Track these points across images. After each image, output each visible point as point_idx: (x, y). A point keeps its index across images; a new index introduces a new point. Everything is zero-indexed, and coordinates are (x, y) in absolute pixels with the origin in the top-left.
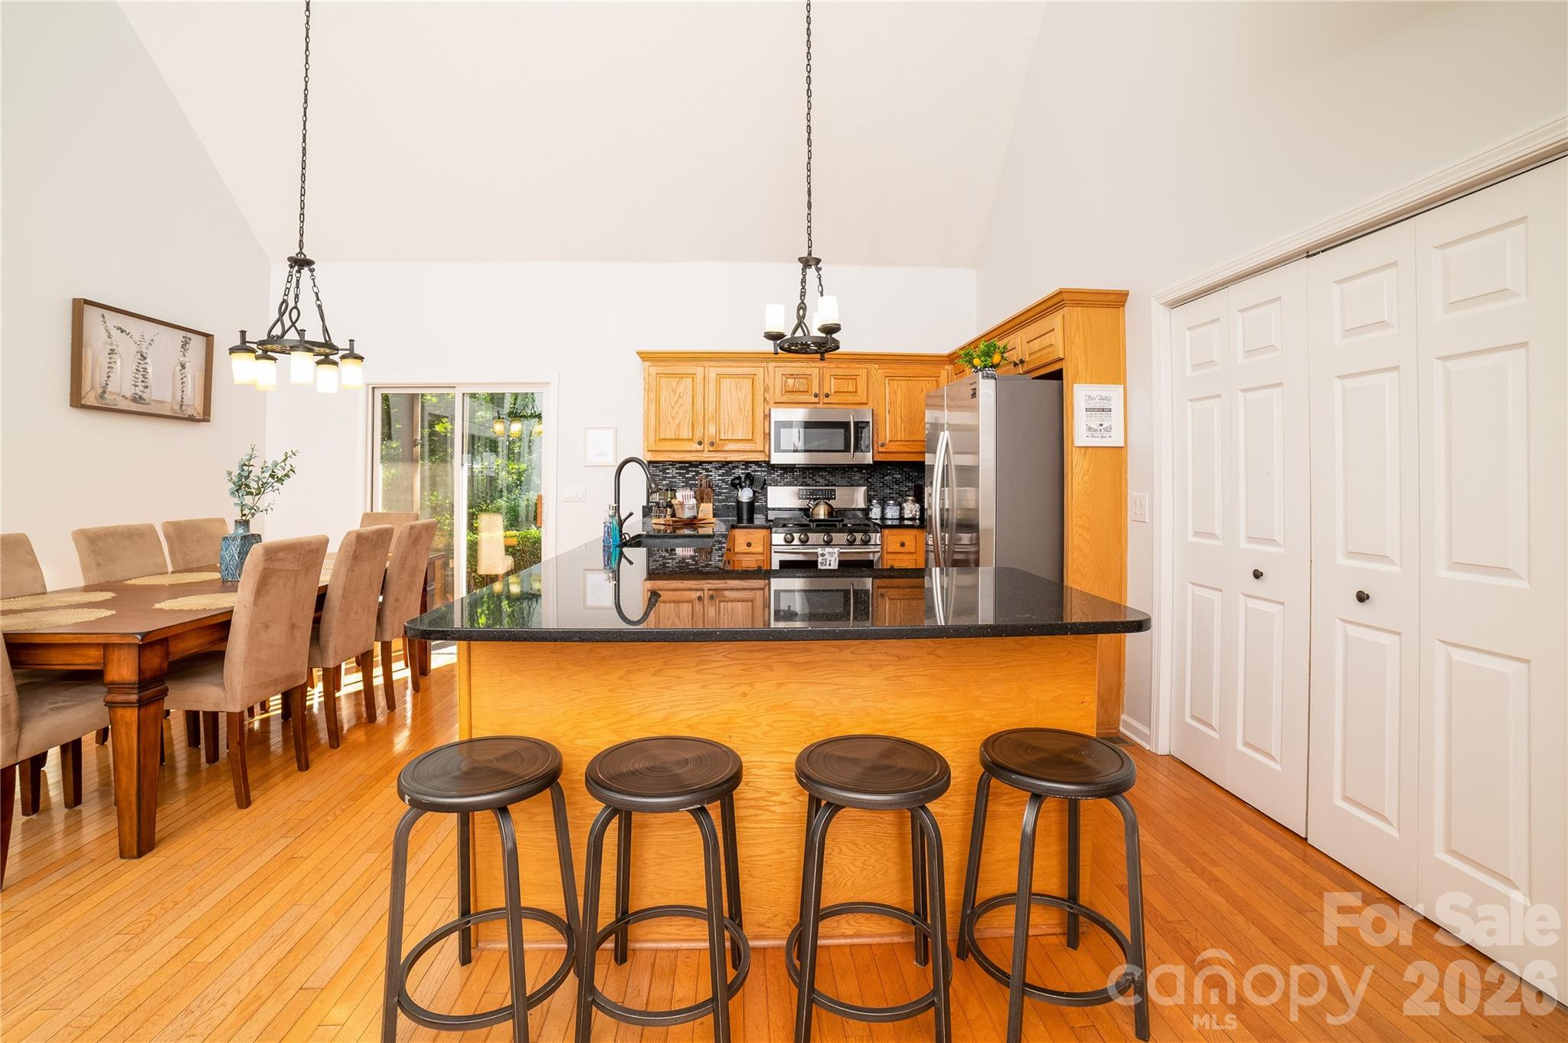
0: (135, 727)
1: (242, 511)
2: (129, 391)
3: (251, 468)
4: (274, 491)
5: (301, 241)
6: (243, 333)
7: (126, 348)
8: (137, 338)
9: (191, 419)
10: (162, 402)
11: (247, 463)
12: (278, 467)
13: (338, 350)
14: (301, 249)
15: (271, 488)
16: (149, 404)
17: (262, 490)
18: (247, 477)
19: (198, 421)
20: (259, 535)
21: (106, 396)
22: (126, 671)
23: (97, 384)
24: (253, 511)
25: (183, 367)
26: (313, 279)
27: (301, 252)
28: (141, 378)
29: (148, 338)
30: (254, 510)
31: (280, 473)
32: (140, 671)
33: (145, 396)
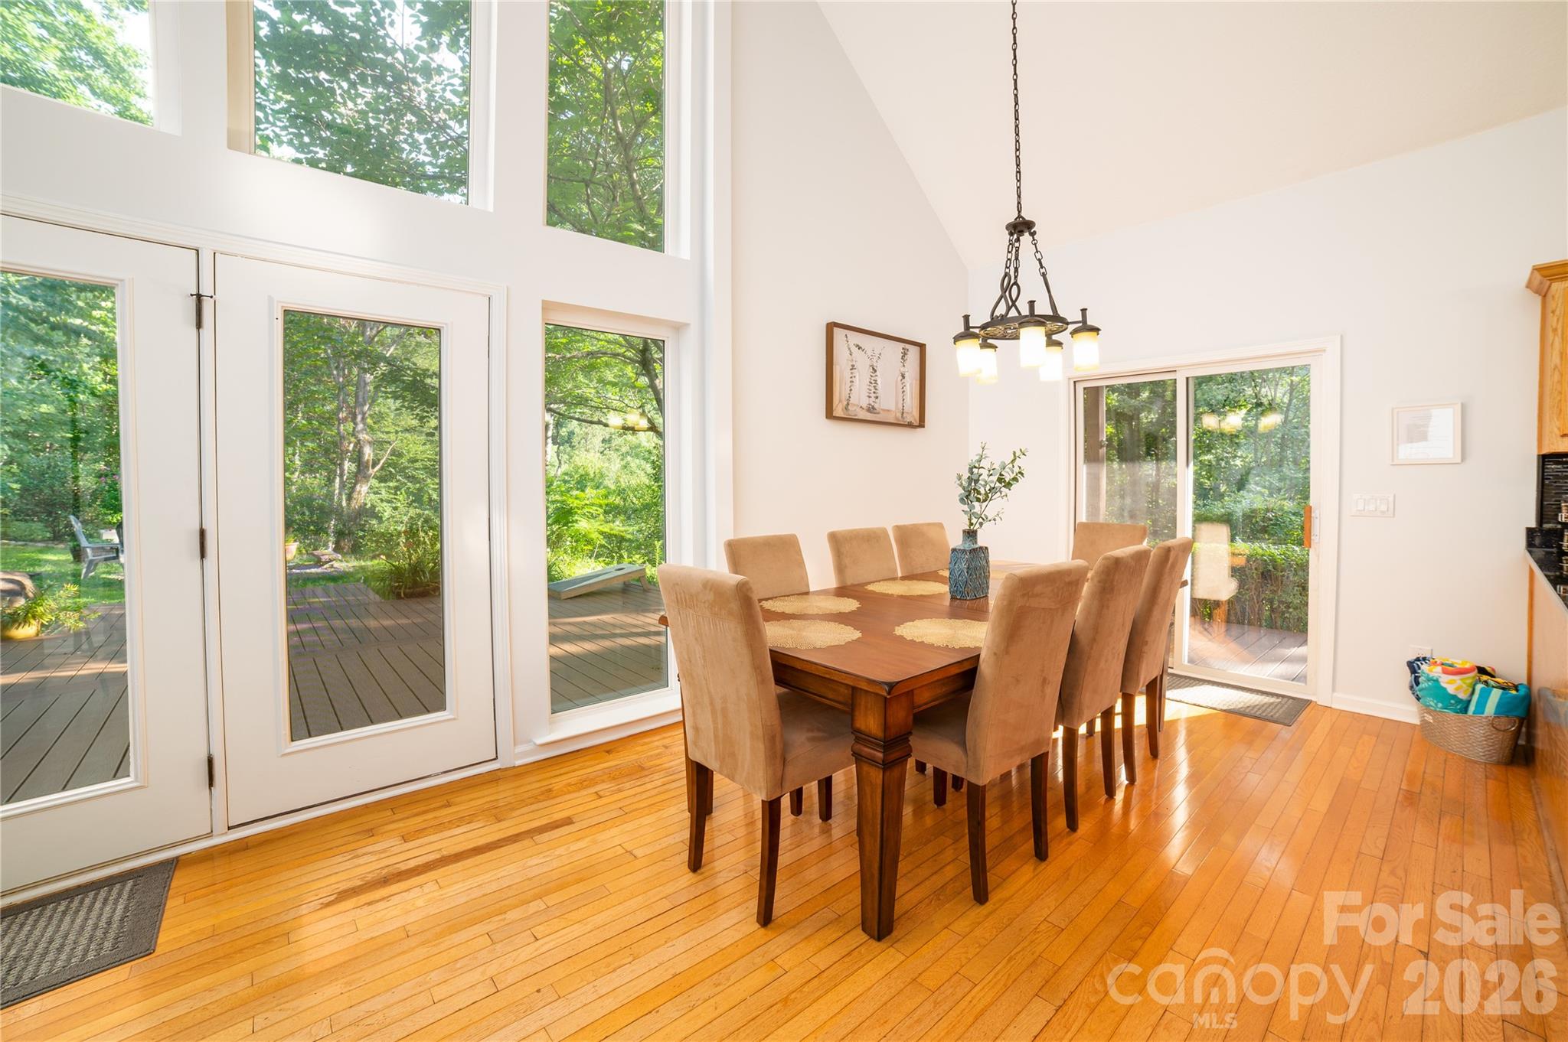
0: (879, 791)
1: (970, 519)
2: (865, 402)
3: (981, 471)
4: (1002, 497)
5: (1019, 203)
6: (966, 318)
7: (862, 362)
8: (870, 353)
9: (910, 425)
10: (888, 411)
11: (977, 465)
12: (1007, 469)
13: (1068, 324)
14: (1019, 212)
15: (998, 494)
16: (878, 413)
17: (990, 495)
18: (977, 481)
19: (915, 427)
20: (986, 548)
21: (849, 407)
22: (872, 722)
23: (843, 399)
24: (981, 520)
25: (903, 377)
26: (1035, 244)
27: (1019, 216)
28: (873, 390)
29: (877, 352)
30: (983, 519)
31: (1008, 478)
32: (886, 727)
33: (876, 406)
